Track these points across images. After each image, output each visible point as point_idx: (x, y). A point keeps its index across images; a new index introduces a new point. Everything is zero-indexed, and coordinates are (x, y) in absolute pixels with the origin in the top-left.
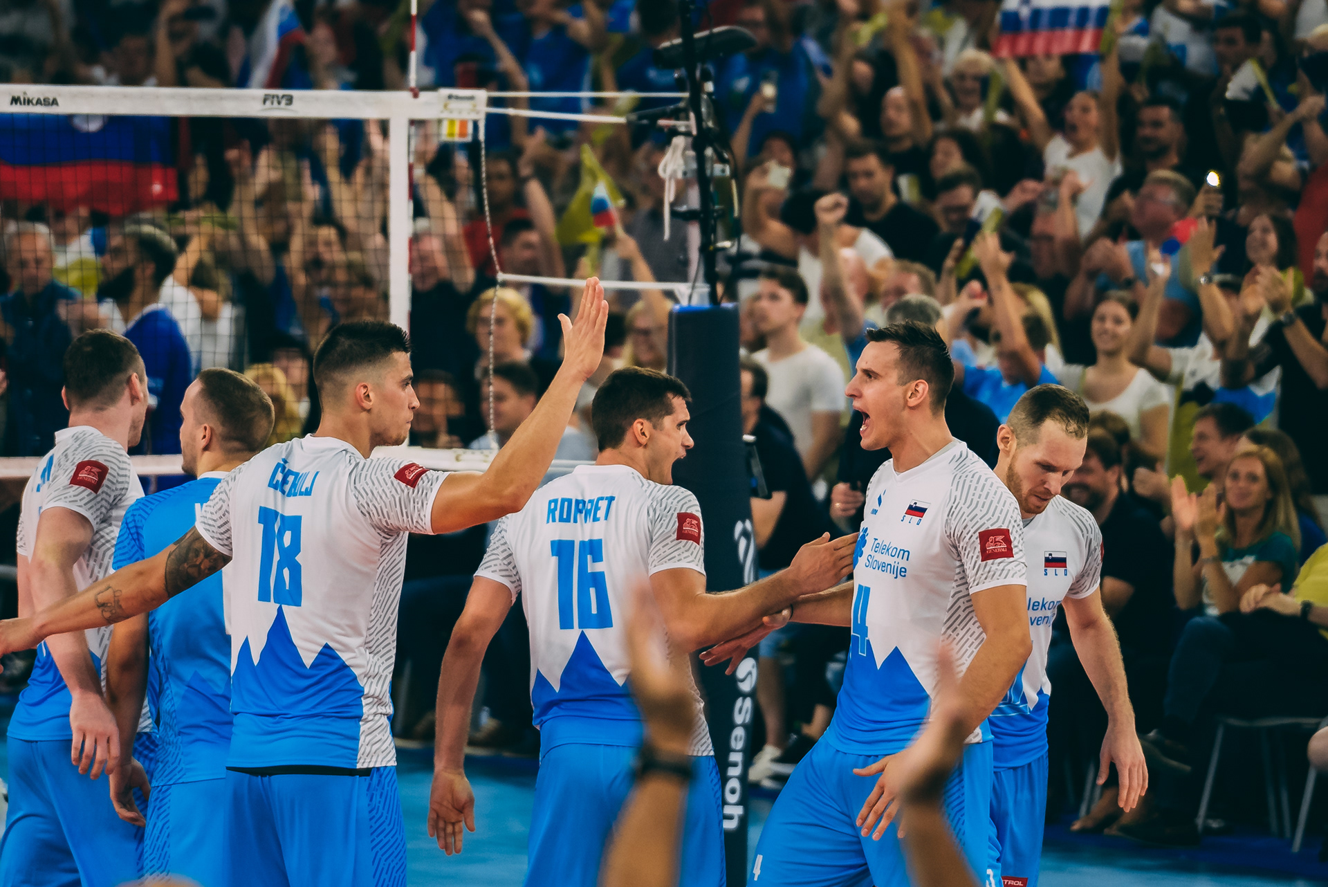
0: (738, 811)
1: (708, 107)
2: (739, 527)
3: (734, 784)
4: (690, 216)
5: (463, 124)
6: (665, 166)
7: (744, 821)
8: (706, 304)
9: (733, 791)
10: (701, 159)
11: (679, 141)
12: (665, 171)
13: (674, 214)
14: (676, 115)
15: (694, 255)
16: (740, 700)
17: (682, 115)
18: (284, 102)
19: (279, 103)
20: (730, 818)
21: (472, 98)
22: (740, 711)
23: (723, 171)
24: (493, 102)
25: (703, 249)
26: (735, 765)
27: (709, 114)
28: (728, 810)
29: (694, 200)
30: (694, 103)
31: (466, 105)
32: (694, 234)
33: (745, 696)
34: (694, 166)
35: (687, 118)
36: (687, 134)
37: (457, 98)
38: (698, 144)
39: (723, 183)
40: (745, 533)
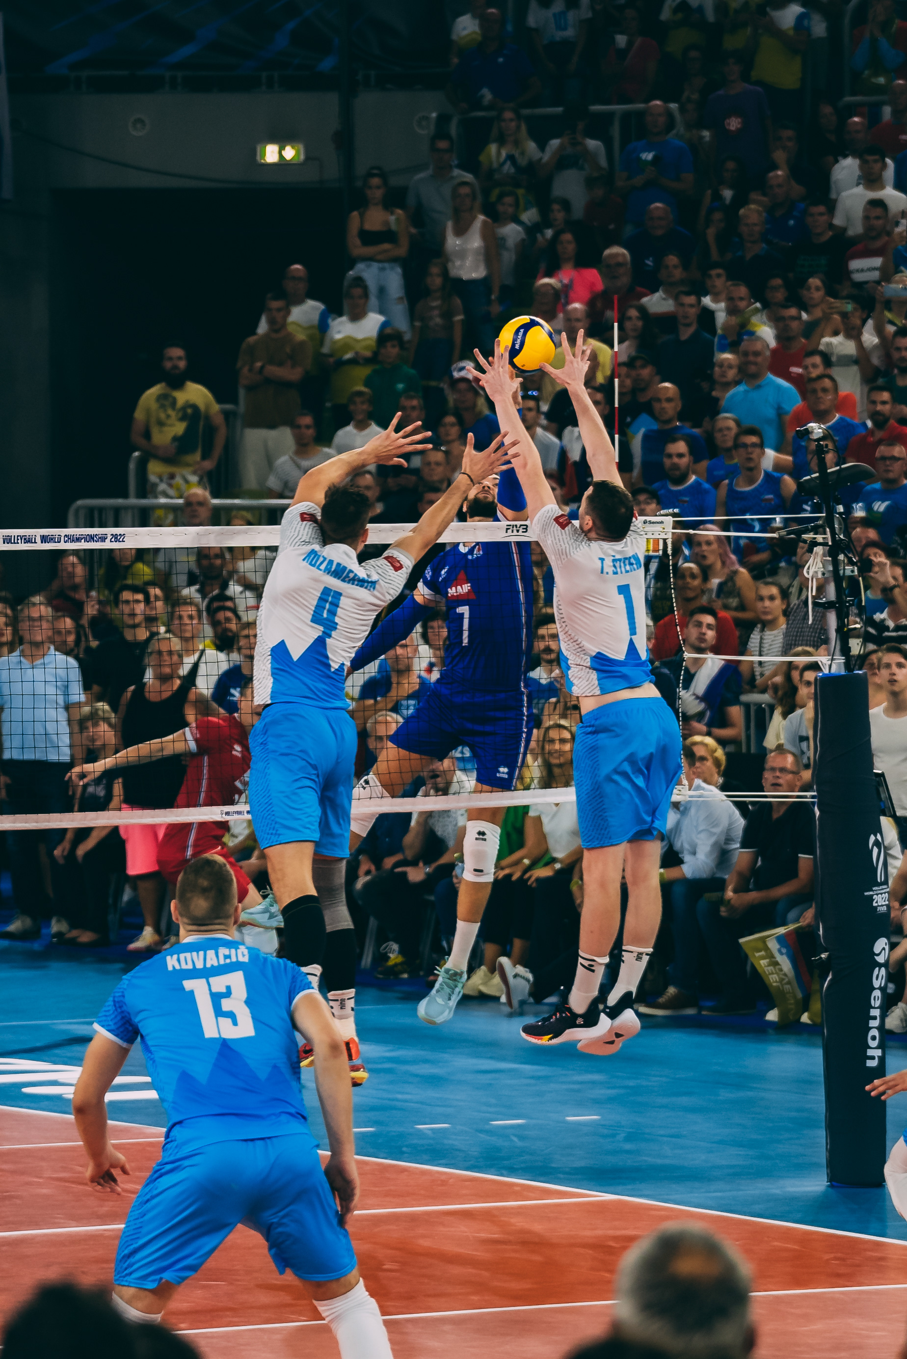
0: (878, 1053)
1: (840, 524)
2: (872, 839)
3: (874, 1032)
4: (829, 605)
5: (656, 541)
6: (809, 568)
7: (882, 1060)
8: (843, 672)
9: (874, 1038)
10: (836, 563)
11: (819, 550)
12: (808, 573)
13: (815, 604)
14: (816, 529)
15: (833, 635)
16: (877, 969)
17: (821, 530)
18: (521, 530)
19: (518, 531)
20: (873, 1058)
21: (662, 522)
22: (877, 978)
23: (853, 571)
24: (677, 525)
25: (839, 630)
26: (875, 1018)
27: (840, 529)
28: (870, 1052)
29: (831, 592)
30: (829, 521)
31: (658, 528)
32: (832, 620)
33: (880, 965)
34: (831, 568)
35: (825, 533)
36: (824, 544)
37: (650, 522)
38: (834, 551)
39: (853, 580)
40: (877, 843)
